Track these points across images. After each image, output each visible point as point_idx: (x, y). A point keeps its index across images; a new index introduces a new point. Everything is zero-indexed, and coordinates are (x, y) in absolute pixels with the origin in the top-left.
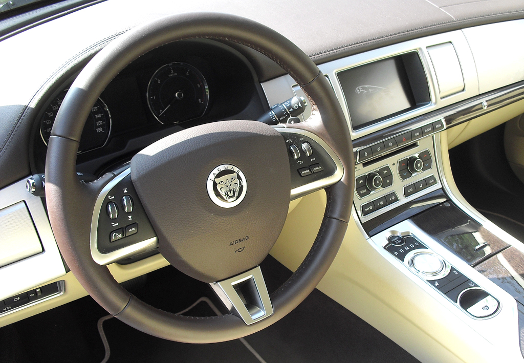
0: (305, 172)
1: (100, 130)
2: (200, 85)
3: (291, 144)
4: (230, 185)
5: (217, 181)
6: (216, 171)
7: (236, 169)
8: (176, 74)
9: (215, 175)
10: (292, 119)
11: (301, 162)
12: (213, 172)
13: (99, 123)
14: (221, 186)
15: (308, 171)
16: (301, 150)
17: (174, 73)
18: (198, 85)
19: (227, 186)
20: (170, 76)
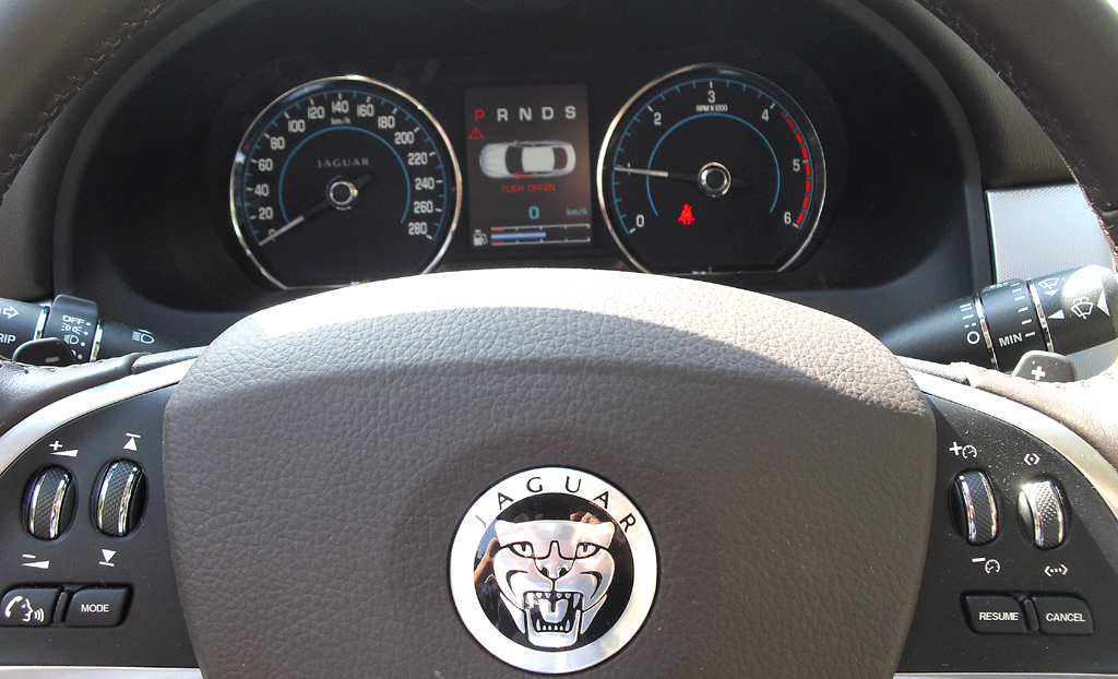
0: (997, 616)
1: (417, 228)
2: (802, 166)
3: (971, 466)
4: (563, 572)
5: (508, 532)
6: (516, 487)
7: (619, 506)
8: (724, 108)
9: (507, 504)
10: (1040, 361)
11: (989, 564)
12: (502, 487)
13: (423, 207)
14: (517, 563)
15: (1013, 616)
16: (1008, 507)
17: (717, 102)
18: (795, 162)
19: (544, 572)
20: (700, 108)
